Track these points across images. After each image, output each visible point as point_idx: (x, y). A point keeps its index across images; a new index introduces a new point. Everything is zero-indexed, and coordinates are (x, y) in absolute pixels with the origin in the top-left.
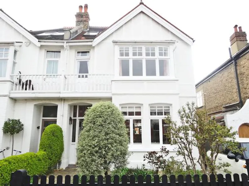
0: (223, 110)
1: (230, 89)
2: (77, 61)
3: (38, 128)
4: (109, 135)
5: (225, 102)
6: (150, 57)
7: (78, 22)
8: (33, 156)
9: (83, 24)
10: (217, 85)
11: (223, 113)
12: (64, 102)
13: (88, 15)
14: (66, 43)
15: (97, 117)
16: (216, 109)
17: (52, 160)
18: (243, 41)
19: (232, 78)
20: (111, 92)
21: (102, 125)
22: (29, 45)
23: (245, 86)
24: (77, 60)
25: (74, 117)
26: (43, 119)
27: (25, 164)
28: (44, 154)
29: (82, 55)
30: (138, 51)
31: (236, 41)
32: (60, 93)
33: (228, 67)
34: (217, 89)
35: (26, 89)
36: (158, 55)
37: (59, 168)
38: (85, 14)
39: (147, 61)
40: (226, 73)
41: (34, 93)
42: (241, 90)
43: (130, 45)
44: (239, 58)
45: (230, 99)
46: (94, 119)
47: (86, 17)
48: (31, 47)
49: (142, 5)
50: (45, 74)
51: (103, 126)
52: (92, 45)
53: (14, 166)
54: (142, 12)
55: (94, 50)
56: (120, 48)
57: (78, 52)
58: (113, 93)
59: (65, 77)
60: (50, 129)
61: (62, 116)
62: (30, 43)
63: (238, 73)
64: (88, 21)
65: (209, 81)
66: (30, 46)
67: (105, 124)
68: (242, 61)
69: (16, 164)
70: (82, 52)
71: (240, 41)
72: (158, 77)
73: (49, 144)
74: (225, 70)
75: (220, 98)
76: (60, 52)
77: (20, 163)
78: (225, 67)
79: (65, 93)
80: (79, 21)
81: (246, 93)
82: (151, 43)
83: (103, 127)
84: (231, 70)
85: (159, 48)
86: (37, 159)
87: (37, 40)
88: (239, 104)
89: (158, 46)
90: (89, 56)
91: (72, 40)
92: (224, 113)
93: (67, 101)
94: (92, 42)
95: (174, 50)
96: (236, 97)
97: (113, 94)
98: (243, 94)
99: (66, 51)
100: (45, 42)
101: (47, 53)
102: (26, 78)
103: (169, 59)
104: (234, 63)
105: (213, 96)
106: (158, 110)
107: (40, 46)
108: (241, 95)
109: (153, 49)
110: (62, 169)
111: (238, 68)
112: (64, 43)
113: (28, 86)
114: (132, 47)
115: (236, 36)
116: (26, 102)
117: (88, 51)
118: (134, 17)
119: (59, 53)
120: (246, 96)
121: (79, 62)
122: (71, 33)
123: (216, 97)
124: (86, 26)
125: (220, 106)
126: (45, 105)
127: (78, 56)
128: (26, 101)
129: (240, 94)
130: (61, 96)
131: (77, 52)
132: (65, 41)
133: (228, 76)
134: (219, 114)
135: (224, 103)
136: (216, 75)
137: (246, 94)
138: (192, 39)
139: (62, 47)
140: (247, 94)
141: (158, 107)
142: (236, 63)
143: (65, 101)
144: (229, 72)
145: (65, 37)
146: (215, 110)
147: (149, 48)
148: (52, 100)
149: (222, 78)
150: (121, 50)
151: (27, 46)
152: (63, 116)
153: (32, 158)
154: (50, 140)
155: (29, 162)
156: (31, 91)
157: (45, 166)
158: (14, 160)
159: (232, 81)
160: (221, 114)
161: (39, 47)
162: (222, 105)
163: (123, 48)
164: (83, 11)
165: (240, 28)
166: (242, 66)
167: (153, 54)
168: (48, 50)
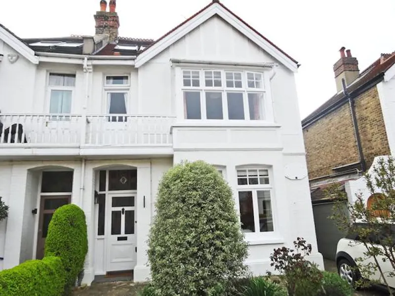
0: (332, 174)
1: (344, 142)
2: (107, 92)
3: (34, 212)
4: (213, 223)
5: (334, 162)
6: (234, 89)
7: (100, 28)
8: (41, 268)
9: (108, 32)
10: (322, 136)
11: (331, 179)
12: (85, 164)
13: (118, 17)
14: (88, 59)
15: (188, 190)
16: (320, 173)
17: (71, 271)
18: (354, 71)
19: (347, 125)
20: (172, 147)
21: (199, 205)
22: (16, 60)
23: (369, 136)
24: (106, 90)
25: (100, 190)
26: (42, 197)
27: (31, 284)
28: (57, 260)
29: (113, 83)
30: (215, 77)
31: (345, 70)
32: (79, 147)
33: (339, 109)
34: (321, 143)
35: (12, 141)
36: (247, 86)
37: (79, 285)
38: (111, 15)
39: (230, 95)
40: (335, 118)
41: (29, 148)
42: (362, 144)
43: (202, 67)
44: (358, 95)
45: (343, 158)
46: (183, 192)
47: (113, 20)
48: (20, 64)
49: (216, 4)
50: (48, 113)
51: (203, 205)
52: (134, 66)
53: (13, 291)
54: (216, 16)
55: (137, 75)
56: (184, 72)
57: (108, 78)
58: (174, 147)
59: (87, 120)
60: (65, 214)
61: (82, 190)
62: (19, 56)
63: (357, 117)
64: (116, 27)
65: (307, 131)
66: (17, 62)
67: (204, 202)
68: (363, 99)
69: (15, 288)
70: (115, 78)
71: (350, 70)
72: (247, 121)
73: (65, 242)
74: (335, 114)
75: (326, 156)
76: (74, 76)
77: (22, 285)
78: (335, 109)
79: (89, 147)
80: (102, 27)
81: (371, 147)
82: (235, 65)
83: (202, 207)
84: (346, 114)
85: (248, 73)
86: (47, 272)
87: (33, 52)
88: (359, 165)
89: (247, 72)
90: (127, 85)
91: (97, 54)
92: (334, 179)
93: (91, 163)
94: (134, 59)
95: (271, 79)
96: (354, 155)
97: (176, 150)
98: (366, 149)
99: (88, 74)
100: (47, 56)
101: (49, 77)
102: (12, 119)
103: (265, 92)
104: (350, 102)
105: (314, 153)
106: (249, 176)
107: (38, 63)
108: (362, 151)
109: (239, 76)
110: (86, 285)
111: (356, 110)
112: (83, 59)
113: (17, 135)
114: (204, 71)
115: (344, 64)
116: (12, 165)
117: (126, 75)
118: (203, 23)
119: (73, 78)
120: (370, 152)
121: (109, 94)
122: (94, 43)
123: (319, 155)
124: (114, 35)
125: (326, 168)
126: (45, 171)
127: (107, 83)
128: (11, 163)
129: (361, 148)
130: (81, 154)
131: (106, 77)
132: (86, 57)
133: (340, 122)
134: (324, 180)
135: (334, 164)
136: (319, 121)
137: (370, 150)
138: (297, 63)
139: (80, 67)
140: (373, 149)
141: (249, 171)
142: (353, 103)
143: (87, 162)
144: (342, 116)
145: (85, 50)
146: (318, 174)
147: (232, 73)
148: (63, 160)
149: (330, 126)
150: (185, 75)
151: (12, 63)
152: (84, 189)
153: (40, 270)
154: (66, 233)
155: (35, 279)
156: (22, 144)
157: (61, 284)
158: (12, 278)
159: (346, 129)
160: (327, 180)
161: (36, 65)
162: (330, 167)
163: (189, 72)
164: (108, 10)
165: (348, 51)
166: (364, 108)
167: (239, 85)
168: (52, 72)
